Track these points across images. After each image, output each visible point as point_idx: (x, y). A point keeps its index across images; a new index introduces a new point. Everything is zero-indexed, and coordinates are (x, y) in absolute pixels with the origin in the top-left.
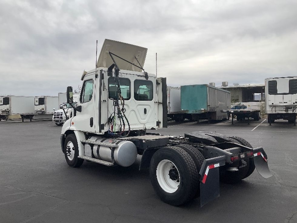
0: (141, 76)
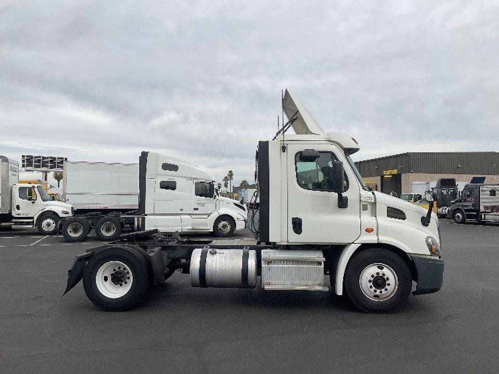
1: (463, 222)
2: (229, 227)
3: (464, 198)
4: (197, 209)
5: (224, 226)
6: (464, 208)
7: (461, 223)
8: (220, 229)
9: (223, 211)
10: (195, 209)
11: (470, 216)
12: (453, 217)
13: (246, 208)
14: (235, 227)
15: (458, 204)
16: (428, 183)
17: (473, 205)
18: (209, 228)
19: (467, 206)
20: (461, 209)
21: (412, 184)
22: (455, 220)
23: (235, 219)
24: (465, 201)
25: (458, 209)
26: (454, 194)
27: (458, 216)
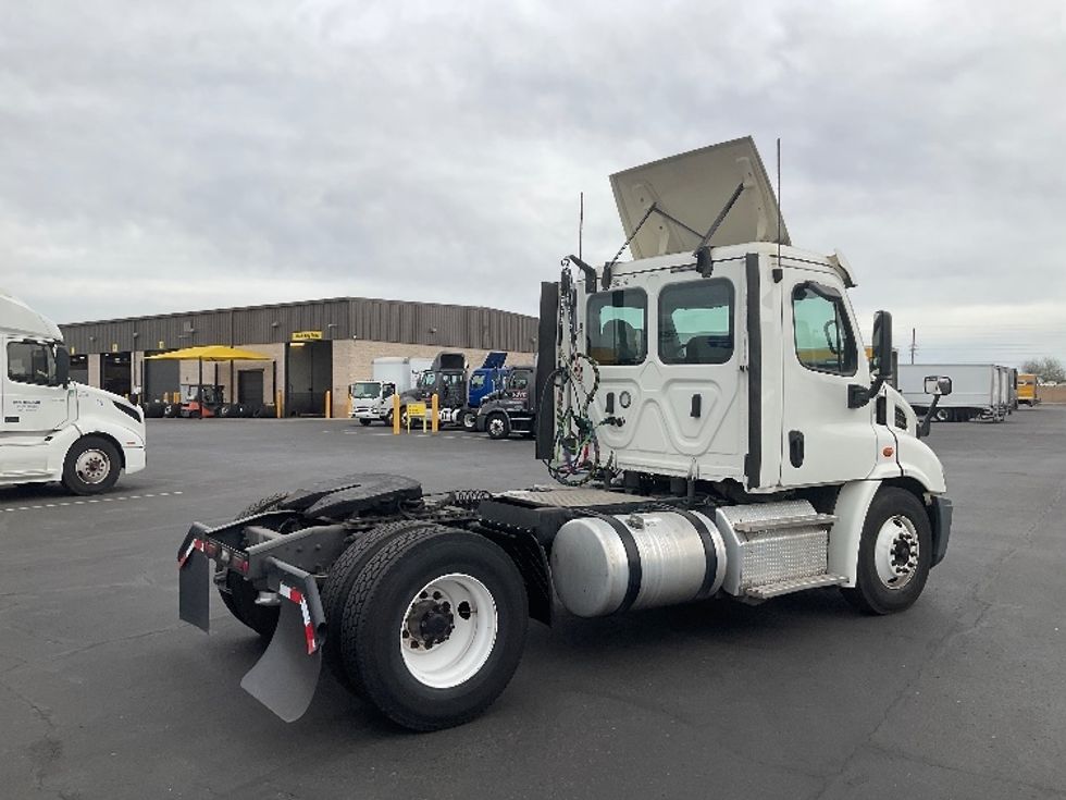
0: (681, 269)
1: (505, 436)
2: (106, 468)
3: (508, 391)
4: (16, 420)
5: (93, 466)
6: (509, 410)
7: (500, 437)
8: (80, 473)
9: (90, 423)
10: (9, 420)
11: (517, 425)
12: (486, 429)
13: (142, 415)
14: (124, 466)
15: (495, 401)
16: (406, 362)
17: (525, 405)
18: (50, 470)
19: (512, 406)
20: (502, 412)
21: (373, 363)
22: (490, 432)
23: (123, 444)
24: (510, 395)
25: (497, 412)
26: (461, 384)
27: (496, 424)
